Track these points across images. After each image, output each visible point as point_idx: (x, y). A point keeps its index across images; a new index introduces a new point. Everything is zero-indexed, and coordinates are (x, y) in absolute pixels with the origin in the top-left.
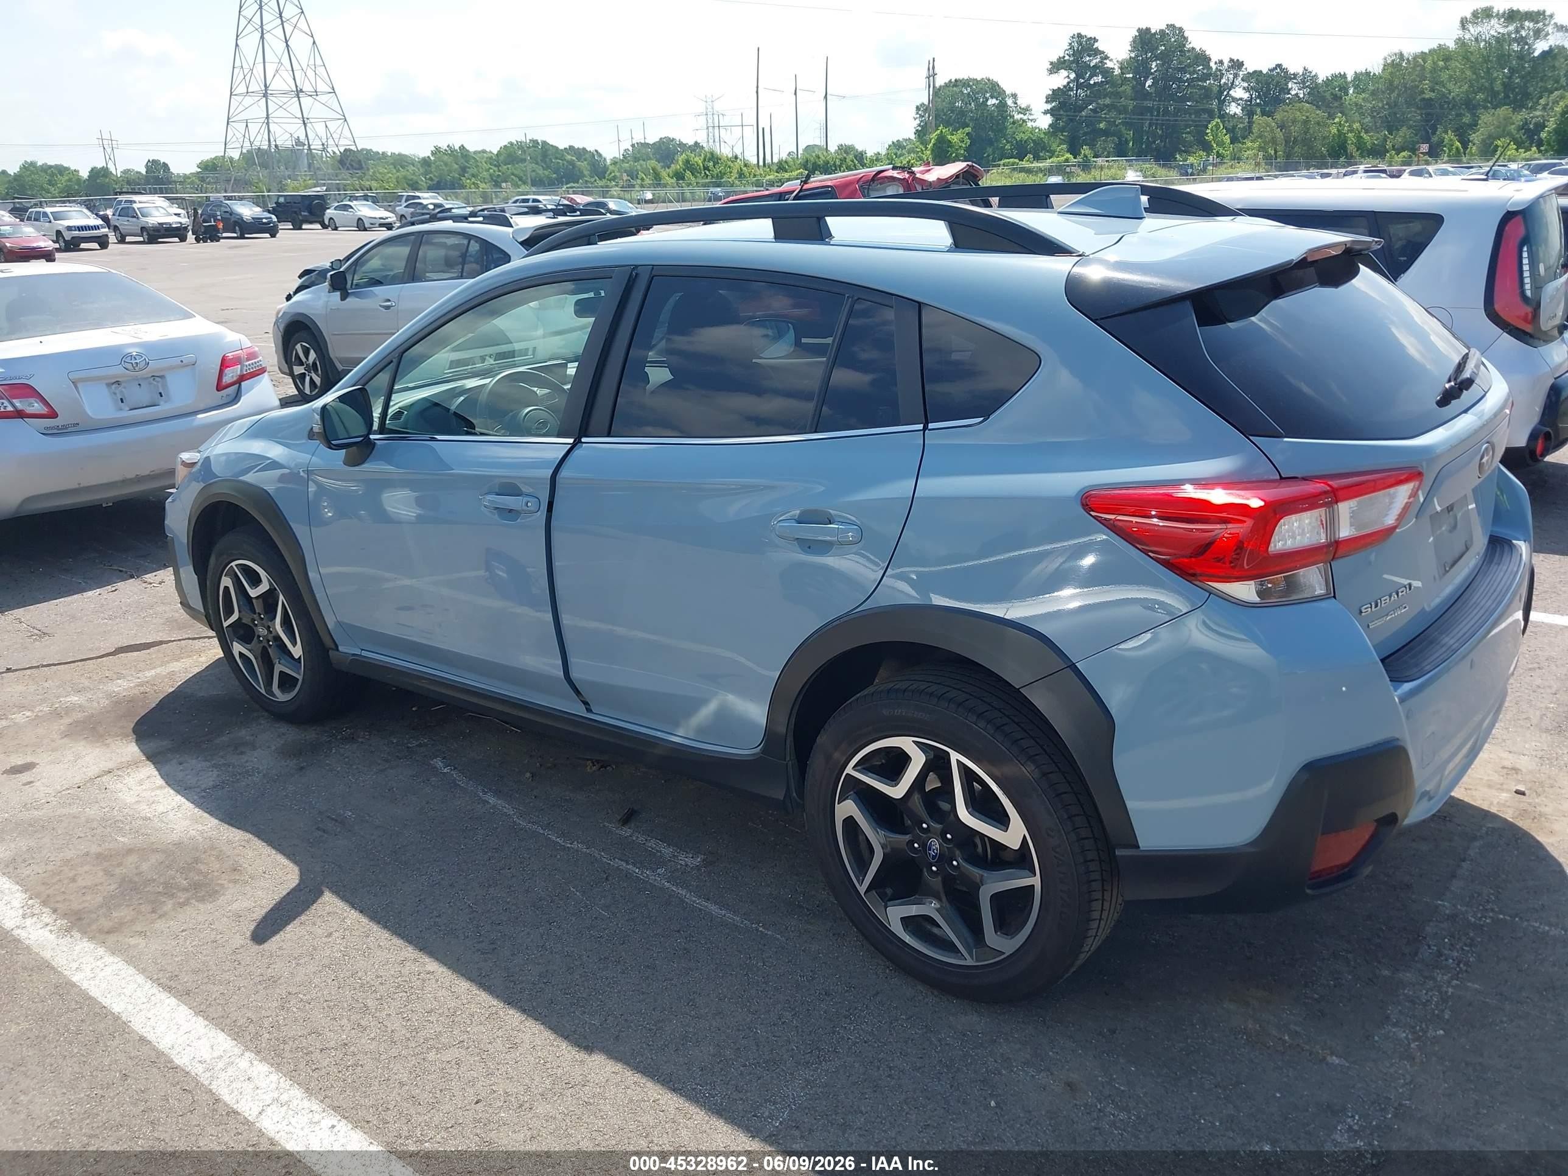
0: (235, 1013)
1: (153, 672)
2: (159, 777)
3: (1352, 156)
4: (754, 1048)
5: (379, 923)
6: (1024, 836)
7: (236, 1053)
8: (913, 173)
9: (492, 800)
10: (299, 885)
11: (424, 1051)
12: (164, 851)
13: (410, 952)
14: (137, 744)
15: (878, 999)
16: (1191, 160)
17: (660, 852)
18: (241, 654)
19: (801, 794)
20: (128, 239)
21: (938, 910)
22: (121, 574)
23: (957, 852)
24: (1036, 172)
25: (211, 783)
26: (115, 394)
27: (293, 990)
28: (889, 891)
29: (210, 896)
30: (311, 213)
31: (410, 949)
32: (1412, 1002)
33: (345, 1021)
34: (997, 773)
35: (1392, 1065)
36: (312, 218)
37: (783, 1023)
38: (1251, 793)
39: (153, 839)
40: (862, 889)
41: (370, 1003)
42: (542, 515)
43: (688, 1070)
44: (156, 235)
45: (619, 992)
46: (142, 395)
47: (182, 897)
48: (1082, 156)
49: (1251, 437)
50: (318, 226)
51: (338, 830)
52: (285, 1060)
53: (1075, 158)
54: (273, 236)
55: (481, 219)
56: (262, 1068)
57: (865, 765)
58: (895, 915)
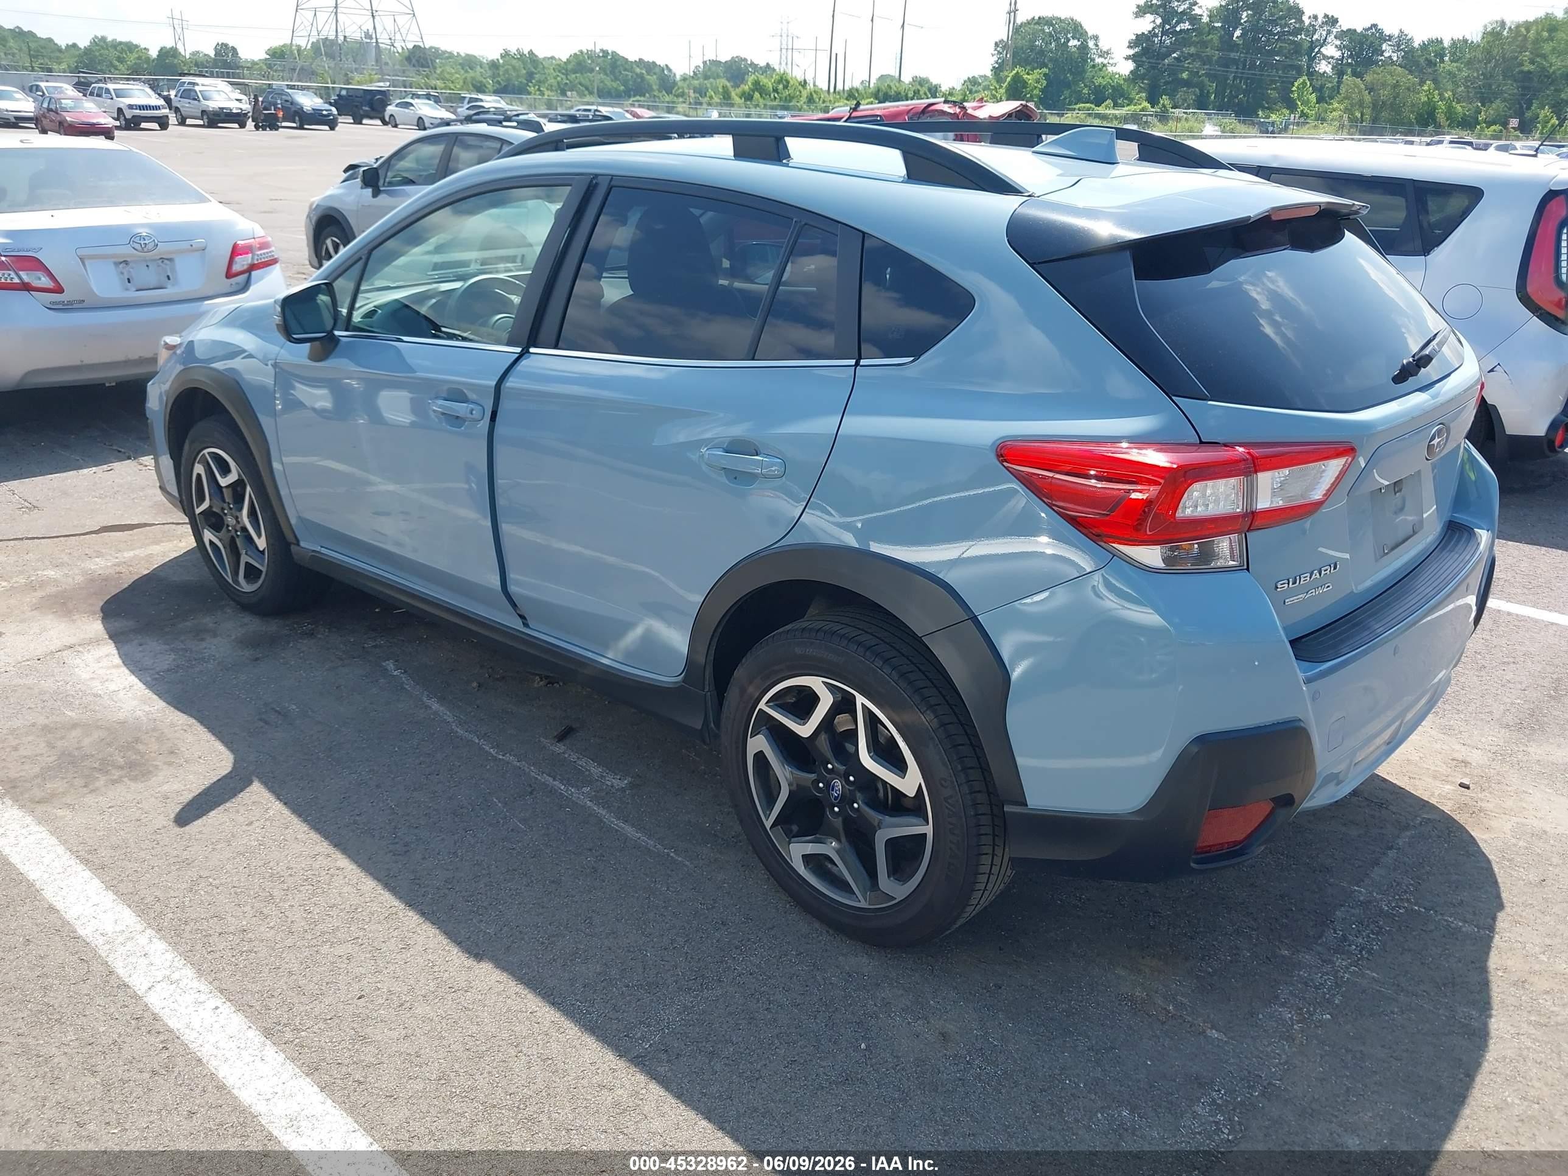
0: (145, 891)
1: (131, 554)
2: (117, 656)
3: (1440, 126)
4: (640, 970)
5: (300, 816)
6: (920, 784)
7: (138, 929)
8: (964, 108)
9: (435, 706)
10: (231, 772)
11: (319, 943)
12: (108, 729)
13: (324, 847)
14: (103, 623)
15: (773, 932)
16: (1274, 117)
17: (589, 771)
18: (211, 542)
19: (718, 724)
20: (189, 121)
21: (838, 852)
22: (120, 454)
23: (858, 795)
24: (1112, 119)
25: (166, 667)
26: (122, 273)
27: (205, 874)
28: (795, 828)
29: (143, 776)
30: (373, 109)
31: (325, 844)
32: (1306, 984)
33: (248, 908)
34: (897, 719)
35: (1269, 1044)
36: (372, 114)
37: (674, 948)
38: (1140, 760)
39: (99, 716)
40: (768, 824)
41: (276, 893)
42: (485, 424)
43: (572, 985)
44: (215, 119)
45: (520, 904)
46: (149, 276)
47: (116, 774)
48: (1160, 105)
49: (1173, 398)
50: (379, 122)
51: (280, 722)
52: (183, 940)
53: (1153, 107)
54: (332, 128)
55: (515, 124)
56: (160, 946)
57: (778, 701)
58: (797, 851)
